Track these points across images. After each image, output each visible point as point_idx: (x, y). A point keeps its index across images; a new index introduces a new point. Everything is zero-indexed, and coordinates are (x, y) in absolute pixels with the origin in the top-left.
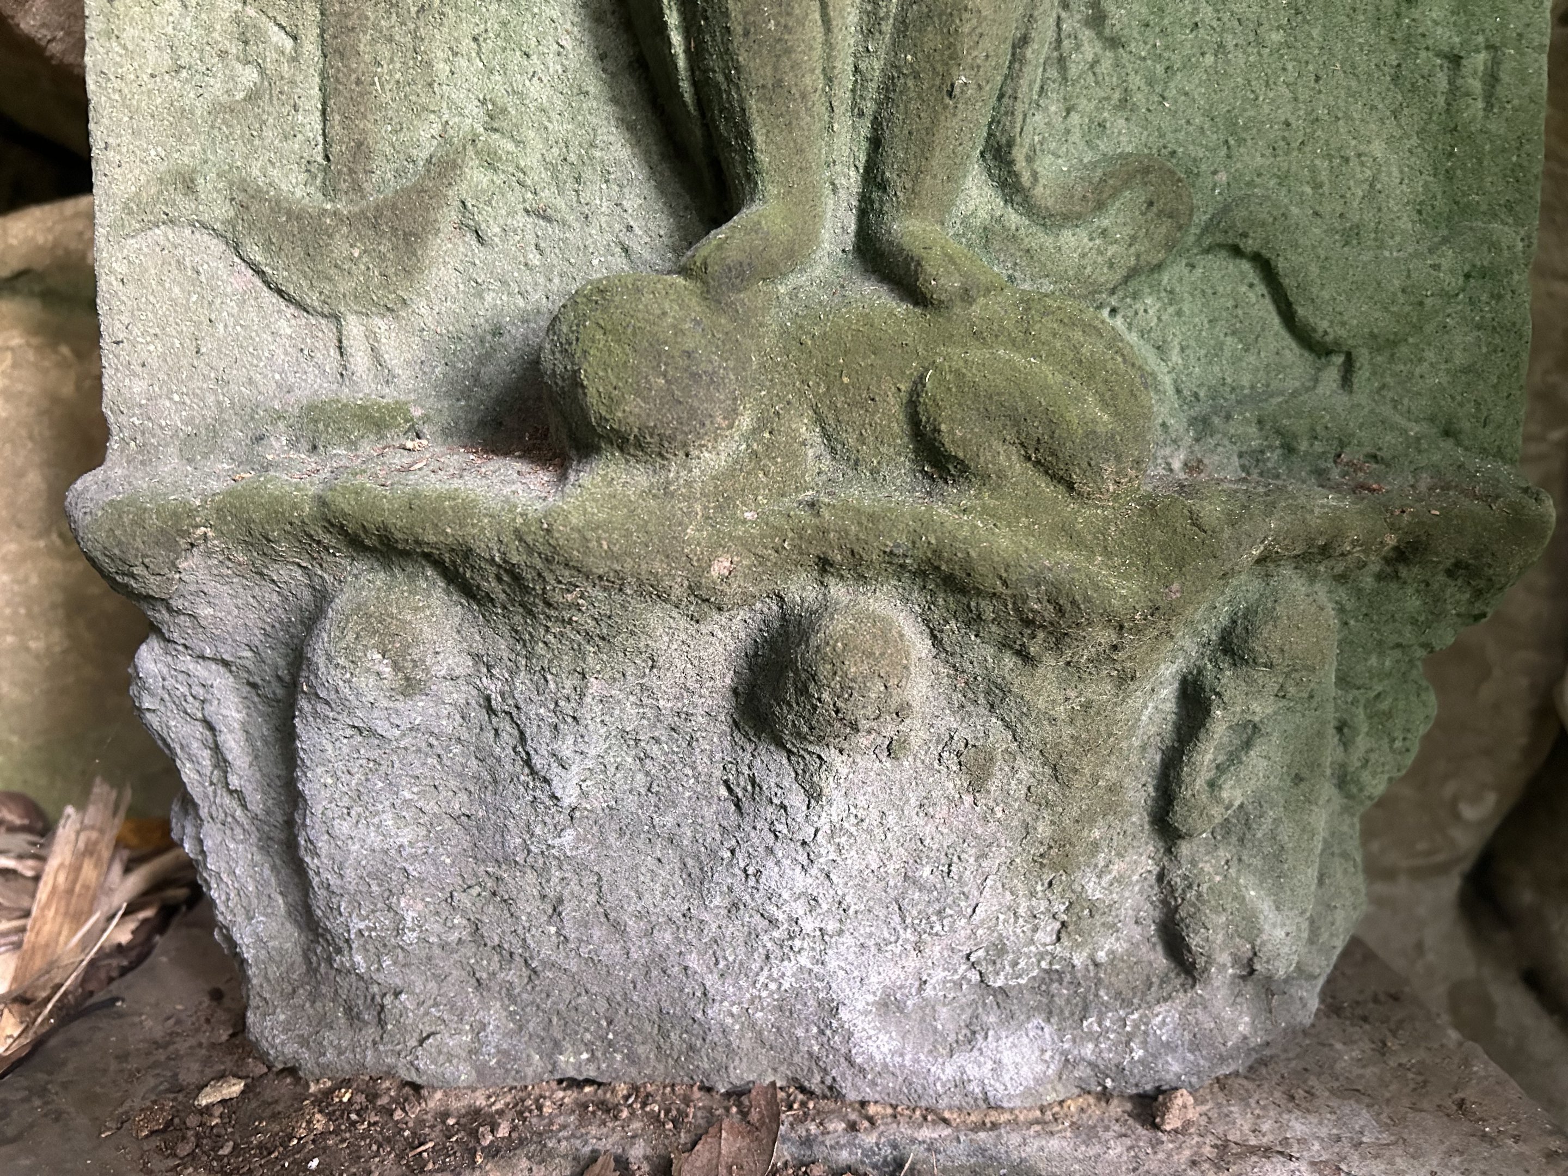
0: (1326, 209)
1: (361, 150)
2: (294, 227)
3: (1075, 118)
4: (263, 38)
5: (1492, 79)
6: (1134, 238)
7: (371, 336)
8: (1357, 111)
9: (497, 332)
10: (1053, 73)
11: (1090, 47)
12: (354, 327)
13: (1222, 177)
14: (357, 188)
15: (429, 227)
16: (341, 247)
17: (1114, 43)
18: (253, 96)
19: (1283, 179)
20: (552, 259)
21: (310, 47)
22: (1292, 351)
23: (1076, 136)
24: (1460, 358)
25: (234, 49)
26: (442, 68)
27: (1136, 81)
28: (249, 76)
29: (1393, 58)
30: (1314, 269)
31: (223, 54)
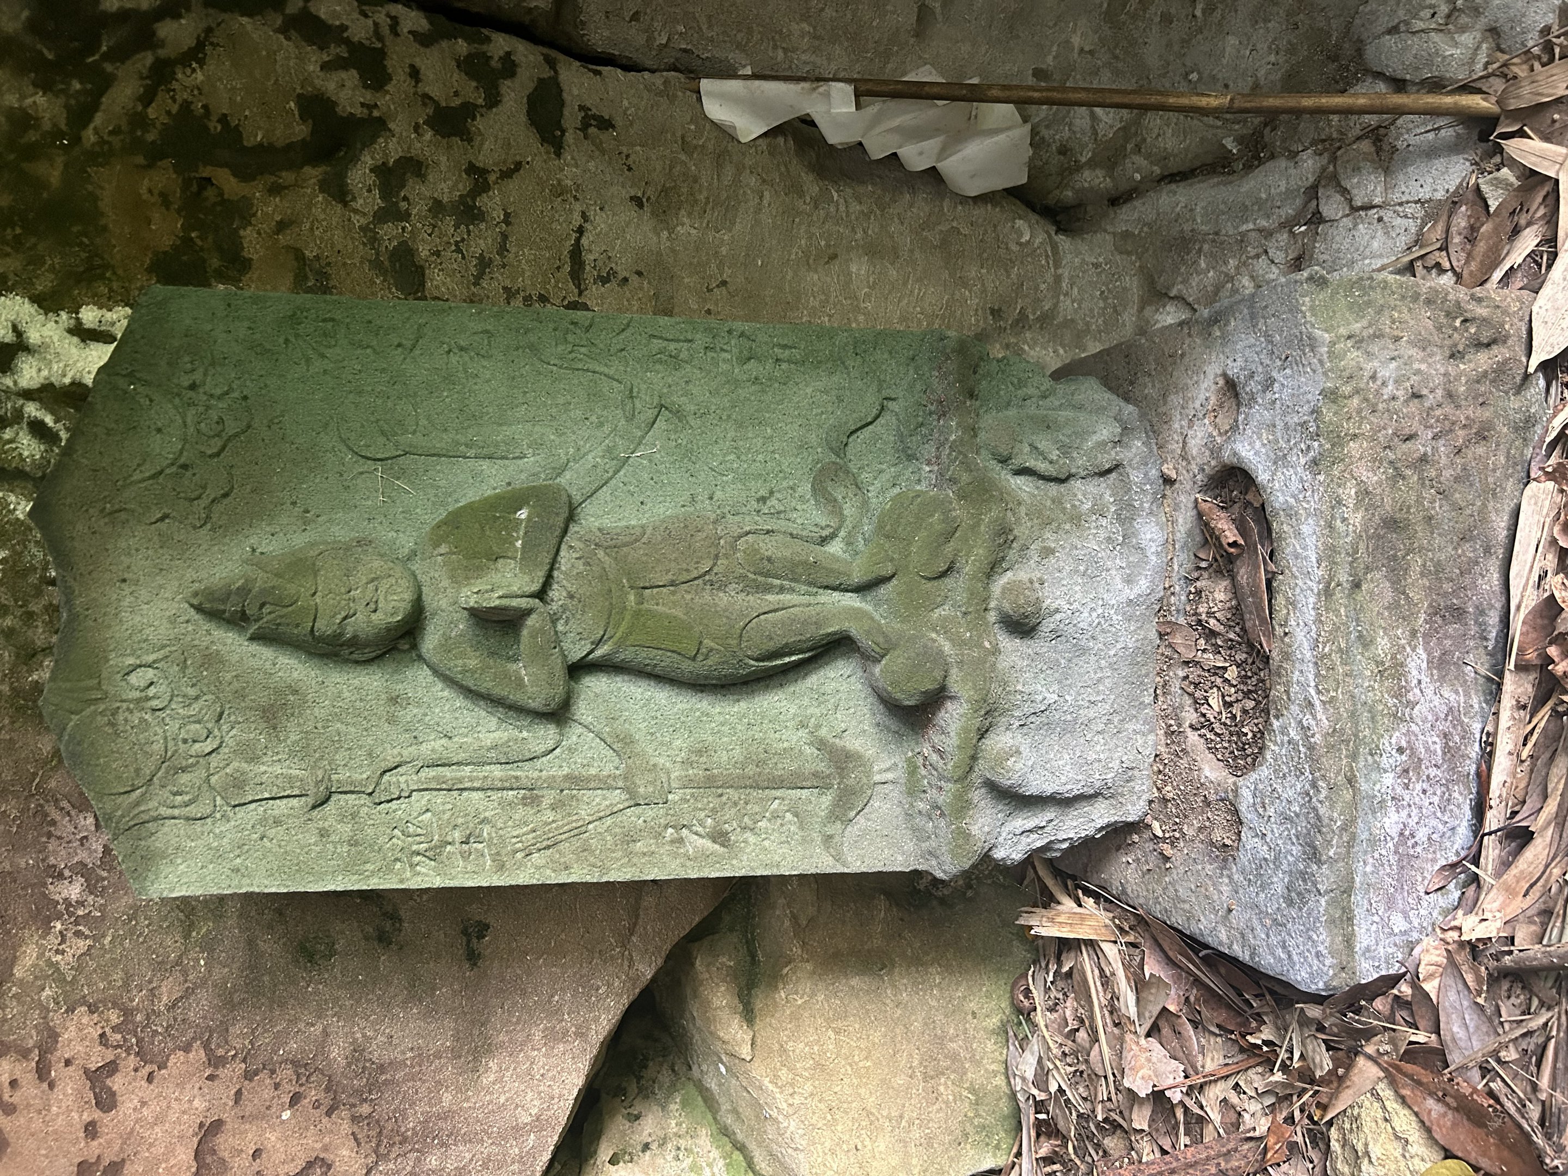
0: (830, 409)
1: (815, 775)
2: (844, 799)
3: (798, 507)
4: (775, 811)
5: (785, 347)
6: (846, 486)
7: (880, 772)
8: (796, 399)
9: (878, 725)
10: (782, 516)
11: (773, 502)
12: (877, 778)
13: (819, 450)
14: (828, 776)
15: (843, 749)
16: (851, 782)
17: (772, 493)
18: (796, 815)
19: (819, 426)
20: (851, 704)
21: (778, 793)
22: (881, 420)
23: (805, 507)
24: (886, 356)
25: (779, 821)
26: (786, 745)
27: (785, 484)
28: (789, 816)
29: (776, 385)
30: (854, 415)
31: (782, 825)
